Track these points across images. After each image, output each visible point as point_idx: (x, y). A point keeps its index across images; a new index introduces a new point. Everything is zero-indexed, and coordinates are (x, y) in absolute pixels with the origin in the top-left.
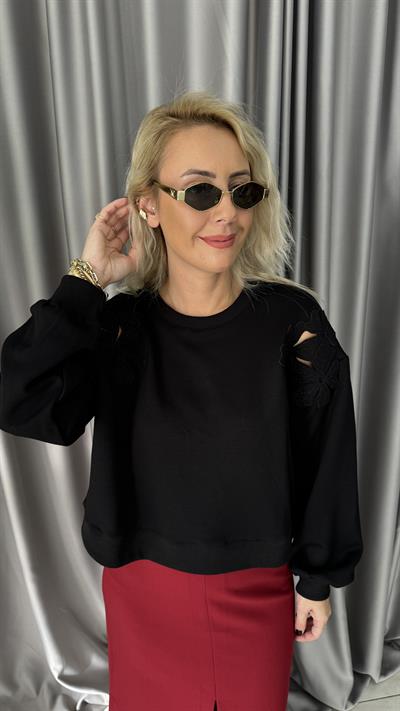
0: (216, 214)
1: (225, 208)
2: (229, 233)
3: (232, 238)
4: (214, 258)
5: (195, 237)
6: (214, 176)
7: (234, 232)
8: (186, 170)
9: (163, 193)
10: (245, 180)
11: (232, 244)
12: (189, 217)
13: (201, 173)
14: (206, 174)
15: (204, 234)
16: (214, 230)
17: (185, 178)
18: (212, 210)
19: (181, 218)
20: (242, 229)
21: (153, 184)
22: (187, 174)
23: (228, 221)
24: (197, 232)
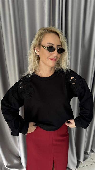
0: (53, 53)
1: (55, 53)
2: (55, 58)
3: (56, 59)
4: (51, 63)
5: (48, 58)
6: (54, 45)
7: (57, 58)
9: (42, 47)
10: (60, 47)
11: (56, 61)
12: (47, 53)
13: (51, 44)
14: (52, 44)
15: (50, 58)
16: (52, 57)
18: (52, 53)
19: (45, 53)
20: (58, 58)
21: (39, 45)
22: (48, 43)
23: (56, 55)
24: (48, 57)
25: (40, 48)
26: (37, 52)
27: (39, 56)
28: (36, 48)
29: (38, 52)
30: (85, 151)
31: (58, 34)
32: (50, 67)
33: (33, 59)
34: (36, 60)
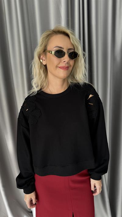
0: (64, 59)
1: (66, 58)
2: (67, 65)
4: (62, 73)
5: (57, 67)
6: (63, 49)
7: (69, 66)
8: (55, 46)
9: (48, 54)
10: (72, 51)
11: (68, 69)
12: (55, 60)
13: (59, 47)
14: (61, 48)
15: (60, 66)
16: (62, 65)
17: (55, 48)
18: (62, 58)
19: (52, 61)
20: (71, 66)
21: (45, 51)
22: (55, 47)
23: (67, 62)
24: (57, 65)
25: (46, 54)
26: (43, 61)
28: (42, 57)
29: (45, 60)
31: (67, 35)
32: (62, 80)
33: (38, 71)
34: (42, 72)
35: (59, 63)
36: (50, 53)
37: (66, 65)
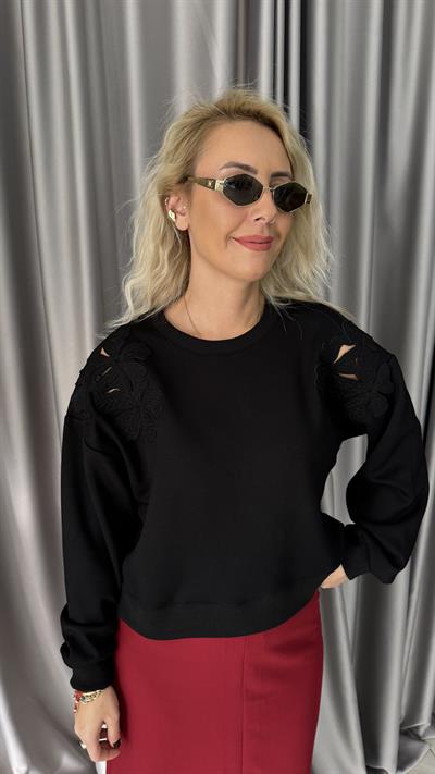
0: (255, 212)
1: (265, 206)
2: (266, 234)
3: (268, 241)
4: (247, 263)
5: (228, 238)
6: (256, 172)
7: (272, 236)
8: (223, 164)
9: (198, 188)
10: (286, 181)
11: (268, 248)
12: (223, 213)
13: (241, 166)
14: (247, 168)
15: (238, 234)
16: (251, 229)
17: (224, 171)
18: (252, 207)
19: (212, 215)
20: (279, 236)
21: (186, 179)
22: (227, 166)
23: (266, 221)
24: (231, 232)
25: (189, 192)
26: (179, 216)
27: (185, 234)
28: (173, 200)
29: (184, 215)
30: (401, 725)
31: (274, 127)
34: (165, 254)
35: (240, 224)
36: (206, 185)
37: (262, 232)
